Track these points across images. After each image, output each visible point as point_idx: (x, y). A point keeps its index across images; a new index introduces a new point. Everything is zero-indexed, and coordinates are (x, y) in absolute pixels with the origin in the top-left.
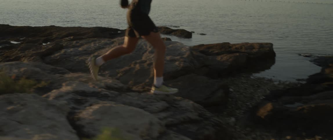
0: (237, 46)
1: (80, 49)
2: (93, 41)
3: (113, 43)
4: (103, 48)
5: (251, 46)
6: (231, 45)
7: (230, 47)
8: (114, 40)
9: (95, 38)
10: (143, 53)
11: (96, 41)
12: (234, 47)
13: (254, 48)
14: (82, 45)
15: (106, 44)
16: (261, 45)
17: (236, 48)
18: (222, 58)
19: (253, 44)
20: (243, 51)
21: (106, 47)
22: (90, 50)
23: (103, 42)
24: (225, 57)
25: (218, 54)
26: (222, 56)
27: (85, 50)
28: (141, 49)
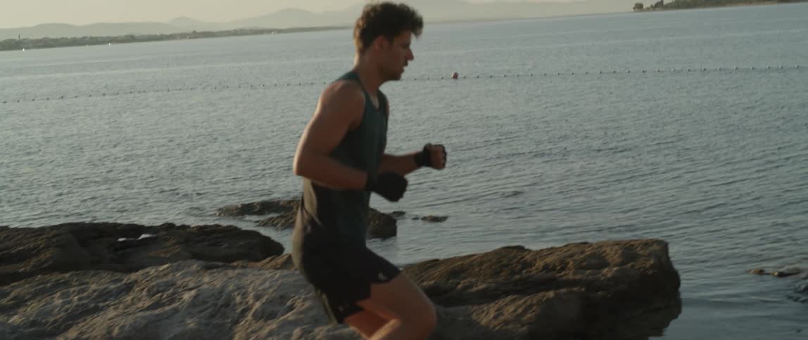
0: (549, 260)
1: (16, 319)
2: (57, 285)
3: (128, 288)
4: (96, 310)
5: (594, 258)
6: (528, 257)
7: (527, 265)
8: (133, 276)
9: (67, 271)
10: (236, 322)
11: (67, 284)
12: (540, 264)
13: (605, 264)
14: (19, 303)
15: (104, 295)
16: (629, 251)
17: (546, 268)
18: (499, 312)
19: (600, 246)
20: (571, 277)
21: (108, 306)
22: (51, 319)
23: (93, 287)
24: (511, 308)
25: (488, 296)
26: (501, 302)
27: (33, 323)
28: (227, 305)
